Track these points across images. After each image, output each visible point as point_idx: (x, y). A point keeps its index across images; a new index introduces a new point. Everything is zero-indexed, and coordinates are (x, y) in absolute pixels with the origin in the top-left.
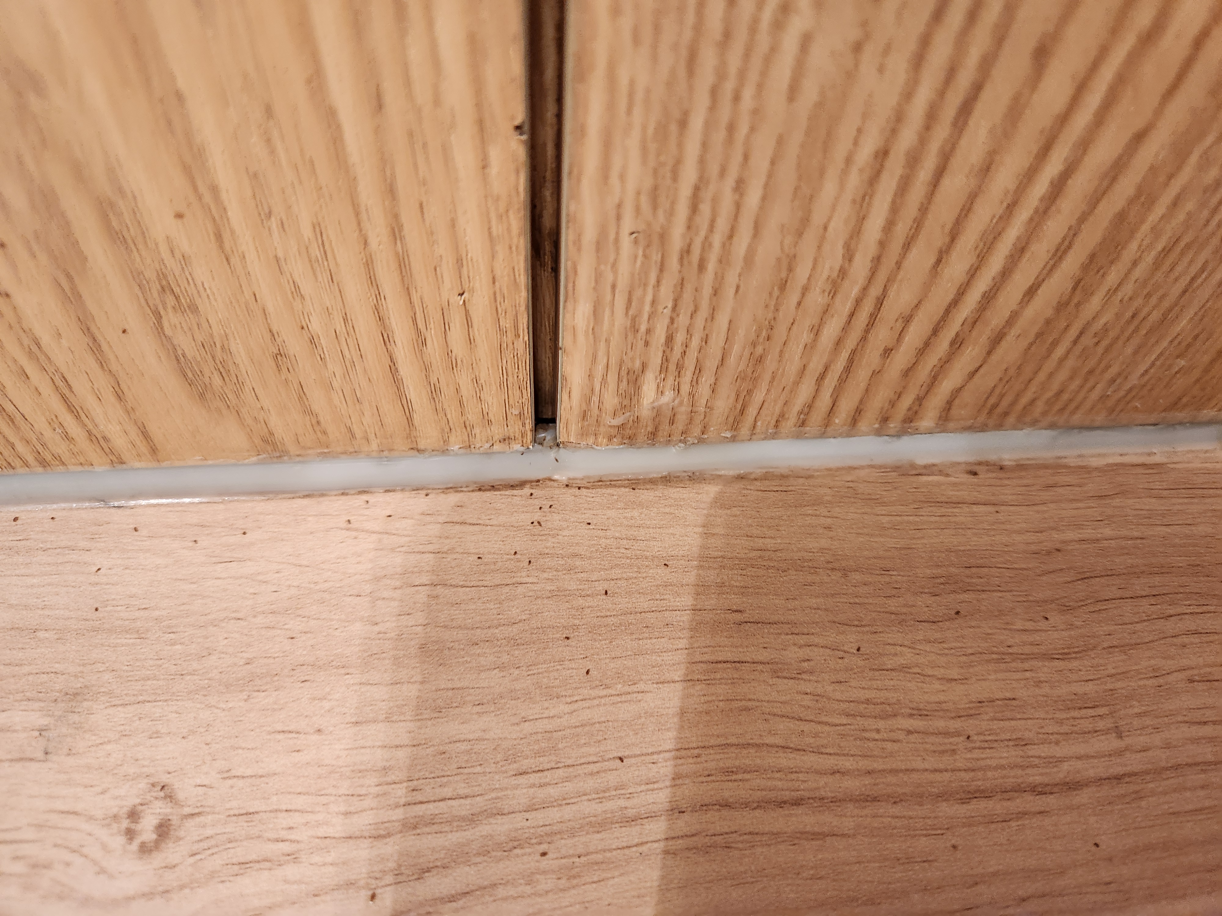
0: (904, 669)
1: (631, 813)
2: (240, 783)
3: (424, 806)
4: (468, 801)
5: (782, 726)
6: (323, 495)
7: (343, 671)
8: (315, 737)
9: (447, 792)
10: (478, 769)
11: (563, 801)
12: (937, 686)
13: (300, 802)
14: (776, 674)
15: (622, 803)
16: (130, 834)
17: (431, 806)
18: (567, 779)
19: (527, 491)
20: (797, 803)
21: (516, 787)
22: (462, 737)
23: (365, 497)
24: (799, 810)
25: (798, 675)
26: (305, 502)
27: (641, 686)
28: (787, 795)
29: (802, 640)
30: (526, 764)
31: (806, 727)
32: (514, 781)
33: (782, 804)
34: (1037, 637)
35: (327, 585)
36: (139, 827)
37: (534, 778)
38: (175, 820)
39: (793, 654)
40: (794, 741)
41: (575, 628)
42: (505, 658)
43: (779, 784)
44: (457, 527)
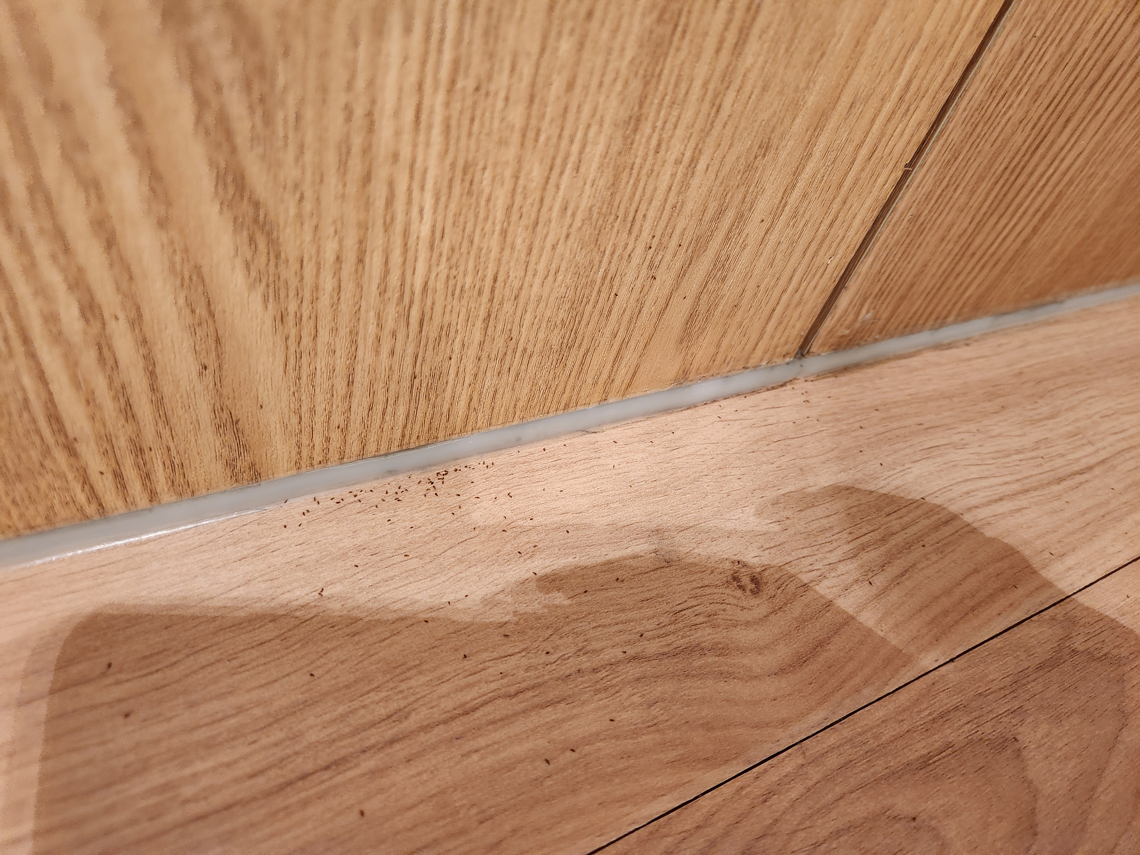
0: (1000, 435)
1: (943, 520)
2: (772, 551)
3: (860, 539)
4: (876, 532)
5: (974, 469)
6: (695, 406)
7: (775, 489)
8: (788, 521)
9: (864, 531)
10: (869, 518)
11: (913, 522)
12: (1017, 439)
13: (805, 552)
14: (956, 448)
15: (937, 517)
16: (742, 588)
17: (863, 538)
18: (909, 512)
19: (789, 387)
20: (1001, 499)
21: (890, 521)
22: (852, 505)
23: (717, 404)
24: (1004, 502)
25: (964, 446)
26: (689, 411)
27: (907, 466)
28: (996, 497)
29: (955, 431)
30: (887, 510)
31: (983, 467)
32: (888, 519)
33: (996, 501)
34: (1038, 411)
35: (734, 450)
36: (743, 583)
37: (895, 516)
38: (757, 576)
39: (956, 438)
40: (982, 475)
41: (861, 446)
42: (842, 466)
43: (989, 493)
44: (772, 410)
